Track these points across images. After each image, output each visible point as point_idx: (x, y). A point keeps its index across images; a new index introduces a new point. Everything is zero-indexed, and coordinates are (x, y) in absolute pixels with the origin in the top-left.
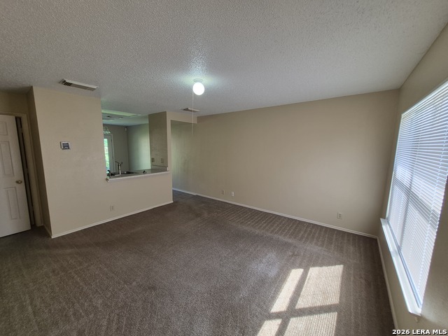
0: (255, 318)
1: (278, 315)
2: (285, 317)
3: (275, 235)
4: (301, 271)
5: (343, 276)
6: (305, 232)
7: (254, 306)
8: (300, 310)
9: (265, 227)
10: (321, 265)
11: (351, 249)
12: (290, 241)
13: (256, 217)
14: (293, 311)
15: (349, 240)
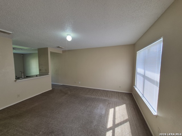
0: (102, 133)
1: (110, 129)
2: (113, 128)
3: (100, 97)
4: (113, 109)
5: (126, 108)
6: (110, 94)
7: (100, 127)
8: (117, 124)
9: (95, 95)
10: (119, 105)
11: (126, 98)
12: (106, 98)
13: (91, 91)
14: (115, 126)
15: (124, 95)
